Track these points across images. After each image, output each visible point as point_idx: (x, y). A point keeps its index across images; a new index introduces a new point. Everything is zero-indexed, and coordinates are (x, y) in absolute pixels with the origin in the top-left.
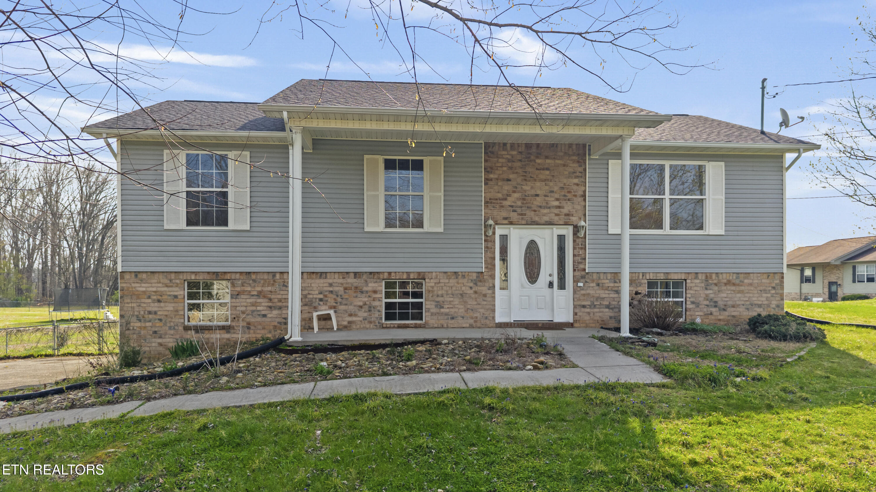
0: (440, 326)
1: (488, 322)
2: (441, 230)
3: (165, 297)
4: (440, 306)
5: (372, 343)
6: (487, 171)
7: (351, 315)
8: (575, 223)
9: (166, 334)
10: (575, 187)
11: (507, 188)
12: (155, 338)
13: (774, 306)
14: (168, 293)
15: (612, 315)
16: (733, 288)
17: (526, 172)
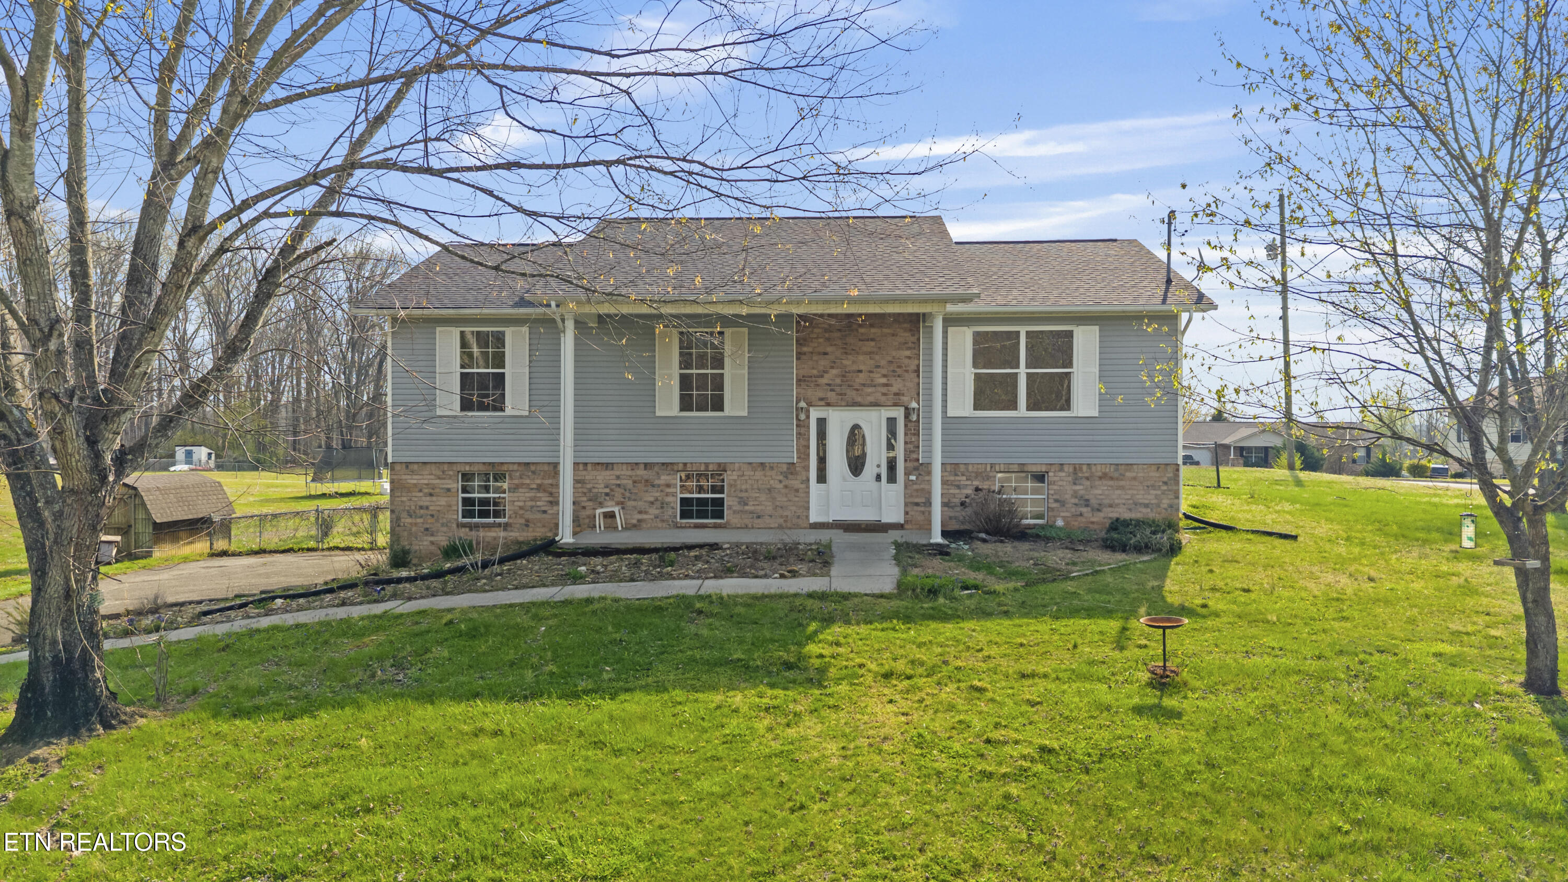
0: (744, 527)
1: (800, 521)
2: (745, 413)
3: (437, 490)
4: (744, 502)
5: (647, 546)
6: (800, 343)
7: (640, 512)
8: (907, 405)
9: (438, 531)
10: (906, 361)
11: (824, 363)
12: (426, 535)
13: (1166, 506)
14: (441, 486)
15: (952, 514)
16: (1111, 483)
17: (846, 344)
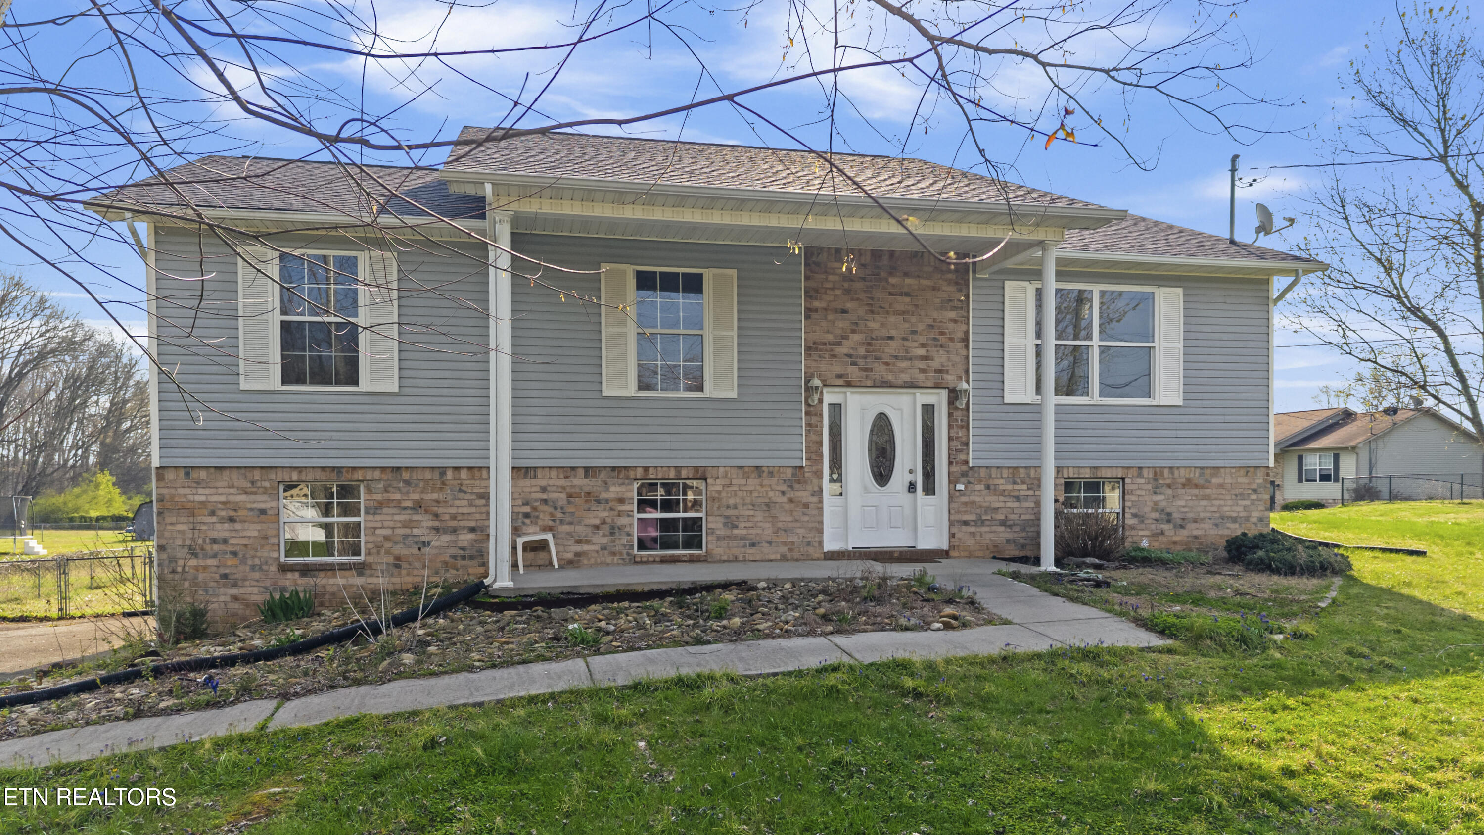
0: (731, 558)
1: (811, 550)
2: (733, 394)
4: (731, 524)
6: (810, 295)
7: (579, 542)
8: (951, 386)
10: (951, 326)
11: (842, 324)
12: (224, 586)
13: (1254, 520)
14: (249, 506)
15: (1010, 536)
16: (1195, 491)
17: (872, 299)
